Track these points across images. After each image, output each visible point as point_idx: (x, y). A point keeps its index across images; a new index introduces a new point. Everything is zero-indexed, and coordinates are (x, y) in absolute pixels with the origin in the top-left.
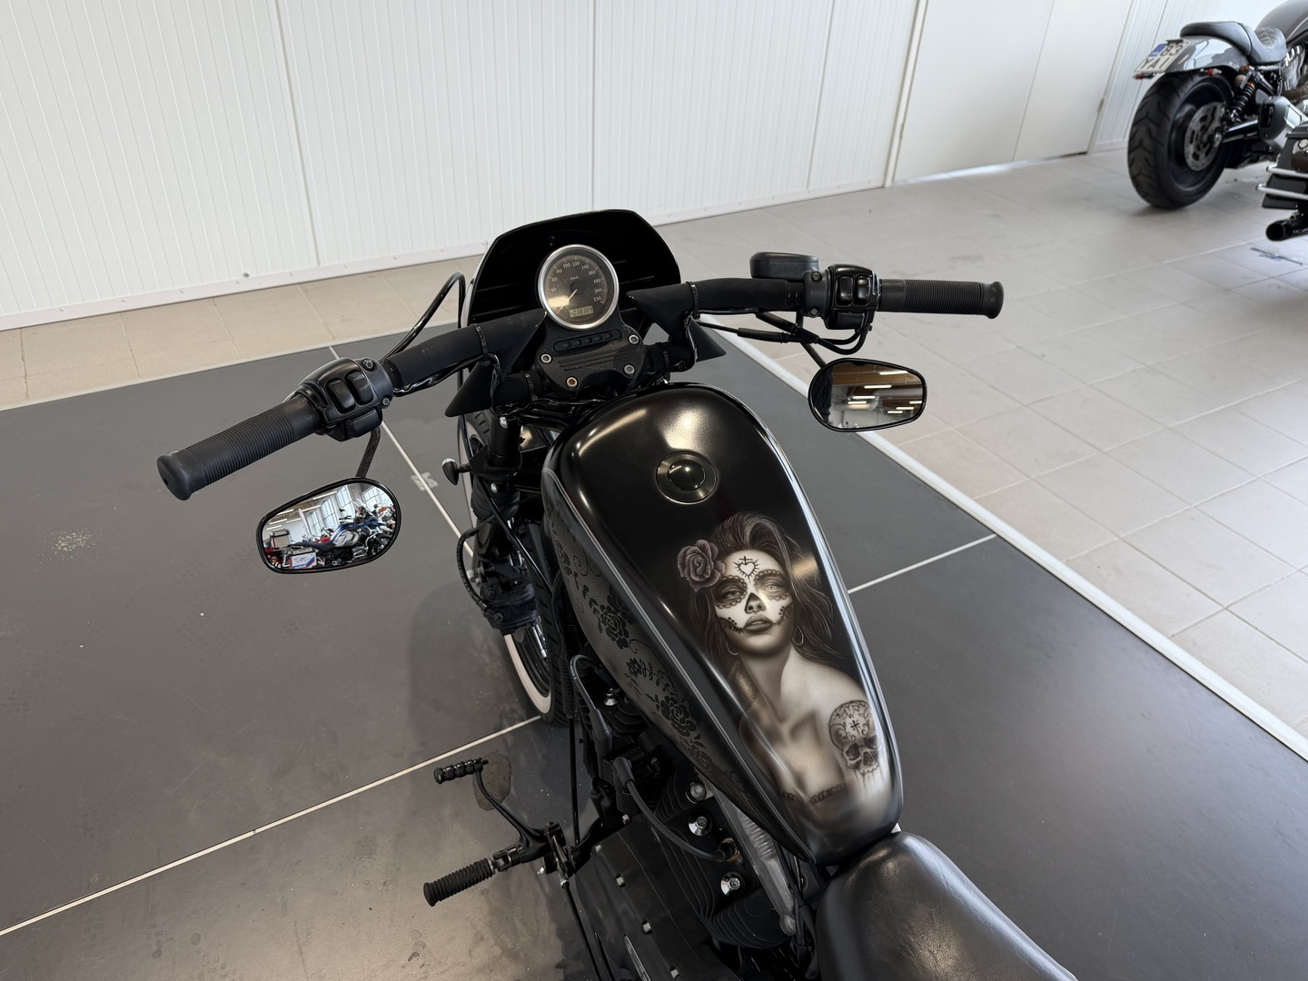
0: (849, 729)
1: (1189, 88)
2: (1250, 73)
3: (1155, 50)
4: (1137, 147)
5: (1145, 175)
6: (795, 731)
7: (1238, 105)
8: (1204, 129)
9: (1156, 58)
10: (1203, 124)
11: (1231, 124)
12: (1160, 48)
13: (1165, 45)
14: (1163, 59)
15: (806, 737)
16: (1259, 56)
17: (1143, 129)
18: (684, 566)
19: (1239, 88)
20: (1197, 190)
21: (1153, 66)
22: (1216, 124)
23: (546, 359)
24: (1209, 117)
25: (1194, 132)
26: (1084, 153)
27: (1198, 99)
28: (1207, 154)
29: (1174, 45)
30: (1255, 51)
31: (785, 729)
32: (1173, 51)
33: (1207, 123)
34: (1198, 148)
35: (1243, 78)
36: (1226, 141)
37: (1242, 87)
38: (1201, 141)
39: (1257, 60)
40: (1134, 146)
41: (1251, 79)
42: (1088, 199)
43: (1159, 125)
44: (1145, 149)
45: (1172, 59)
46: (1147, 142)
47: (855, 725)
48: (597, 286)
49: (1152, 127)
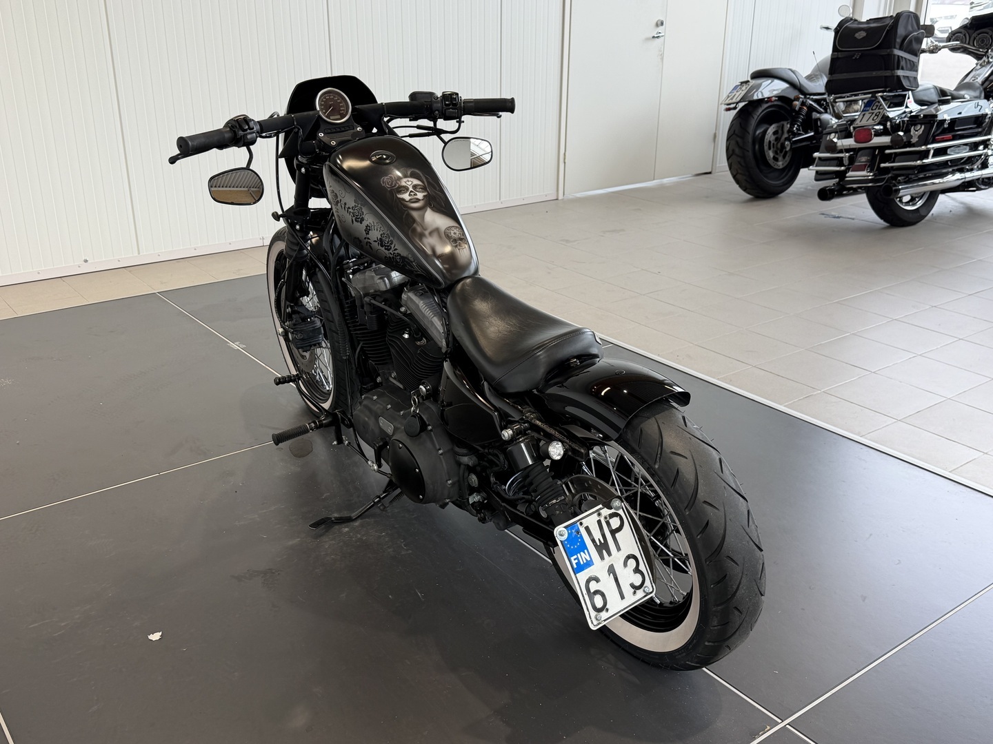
0: (452, 234)
1: (760, 112)
2: (801, 100)
3: (733, 90)
4: (732, 155)
5: (741, 174)
6: (431, 233)
7: (798, 121)
8: (777, 139)
9: (733, 94)
10: (776, 136)
11: (795, 135)
12: (735, 88)
13: (739, 85)
14: (738, 94)
15: (435, 235)
16: (806, 89)
17: (733, 142)
18: (383, 183)
19: (795, 110)
20: (783, 182)
21: (732, 99)
22: (786, 135)
23: (321, 135)
24: (780, 132)
25: (770, 142)
26: (710, 173)
27: (768, 119)
28: (784, 157)
29: (744, 84)
30: (803, 86)
31: (427, 233)
32: (744, 88)
33: (779, 135)
34: (776, 153)
35: (797, 103)
36: (794, 146)
37: (797, 109)
38: (777, 148)
39: (807, 92)
40: (730, 155)
41: (803, 104)
42: (707, 197)
43: (743, 137)
44: (738, 156)
45: (743, 93)
46: (737, 150)
47: (455, 233)
48: (342, 106)
49: (738, 139)
